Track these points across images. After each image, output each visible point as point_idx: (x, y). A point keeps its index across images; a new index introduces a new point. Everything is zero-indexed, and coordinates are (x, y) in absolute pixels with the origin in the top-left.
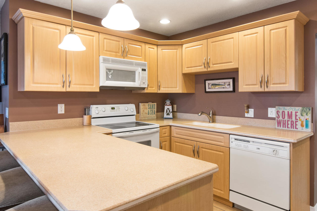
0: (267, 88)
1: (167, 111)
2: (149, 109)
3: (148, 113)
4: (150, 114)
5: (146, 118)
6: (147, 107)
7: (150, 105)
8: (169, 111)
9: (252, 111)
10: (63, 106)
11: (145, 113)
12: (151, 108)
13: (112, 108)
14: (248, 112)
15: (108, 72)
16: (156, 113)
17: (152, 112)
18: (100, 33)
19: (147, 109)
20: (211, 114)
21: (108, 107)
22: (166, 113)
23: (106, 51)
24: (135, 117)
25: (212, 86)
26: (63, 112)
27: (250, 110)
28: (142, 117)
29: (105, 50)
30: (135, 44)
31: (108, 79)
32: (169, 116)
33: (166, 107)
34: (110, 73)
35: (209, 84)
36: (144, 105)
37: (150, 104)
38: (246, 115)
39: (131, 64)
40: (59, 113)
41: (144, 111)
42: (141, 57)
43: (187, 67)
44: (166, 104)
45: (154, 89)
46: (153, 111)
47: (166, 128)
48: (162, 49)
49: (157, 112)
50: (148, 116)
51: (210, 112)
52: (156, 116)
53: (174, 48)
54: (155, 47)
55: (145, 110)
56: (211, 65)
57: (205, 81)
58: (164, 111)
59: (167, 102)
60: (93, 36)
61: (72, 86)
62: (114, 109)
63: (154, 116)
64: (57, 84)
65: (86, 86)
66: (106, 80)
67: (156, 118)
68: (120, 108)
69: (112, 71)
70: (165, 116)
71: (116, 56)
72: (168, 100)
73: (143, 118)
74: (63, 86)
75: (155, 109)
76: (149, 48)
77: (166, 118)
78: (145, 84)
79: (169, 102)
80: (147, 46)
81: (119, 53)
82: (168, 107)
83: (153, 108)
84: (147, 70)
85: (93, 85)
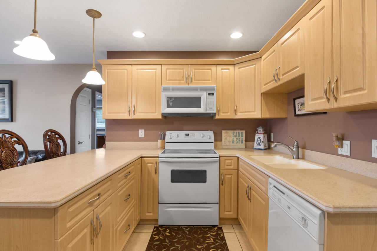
0: (336, 102)
1: (258, 140)
2: (234, 137)
3: (233, 141)
4: (235, 142)
5: (230, 147)
6: (232, 135)
7: (235, 133)
8: (261, 140)
9: (347, 145)
10: (143, 131)
11: (228, 141)
12: (236, 136)
13: (186, 135)
14: (342, 146)
15: (169, 100)
16: (244, 142)
17: (238, 140)
18: (162, 65)
19: (230, 137)
20: (295, 147)
21: (182, 133)
22: (257, 143)
23: (169, 80)
24: (213, 144)
25: (302, 107)
26: (143, 136)
27: (344, 142)
28: (224, 145)
29: (167, 80)
30: (203, 68)
31: (168, 106)
32: (260, 146)
33: (257, 136)
34: (171, 101)
35: (298, 104)
36: (226, 132)
37: (237, 131)
38: (340, 151)
39: (195, 89)
40: (140, 137)
41: (226, 139)
42: (211, 80)
43: (264, 84)
44: (258, 132)
45: (229, 114)
46: (241, 140)
47: (232, 160)
48: (239, 68)
49: (246, 141)
50: (232, 144)
51: (294, 144)
52: (245, 145)
53: (251, 64)
54: (231, 68)
55: (228, 138)
56: (281, 77)
57: (294, 100)
58: (254, 141)
59: (259, 130)
60: (156, 69)
61: (136, 114)
62: (189, 135)
63: (243, 145)
64: (125, 113)
65: (149, 114)
66: (167, 108)
67: (245, 148)
68: (195, 135)
69: (173, 99)
70: (256, 146)
71: (179, 84)
72: (261, 127)
73: (226, 146)
74: (129, 115)
75: (243, 137)
76: (222, 69)
77: (256, 149)
78: (213, 109)
79: (261, 130)
80: (219, 68)
81: (183, 80)
82: (260, 136)
83: (240, 136)
84: (215, 94)
85: (155, 113)
